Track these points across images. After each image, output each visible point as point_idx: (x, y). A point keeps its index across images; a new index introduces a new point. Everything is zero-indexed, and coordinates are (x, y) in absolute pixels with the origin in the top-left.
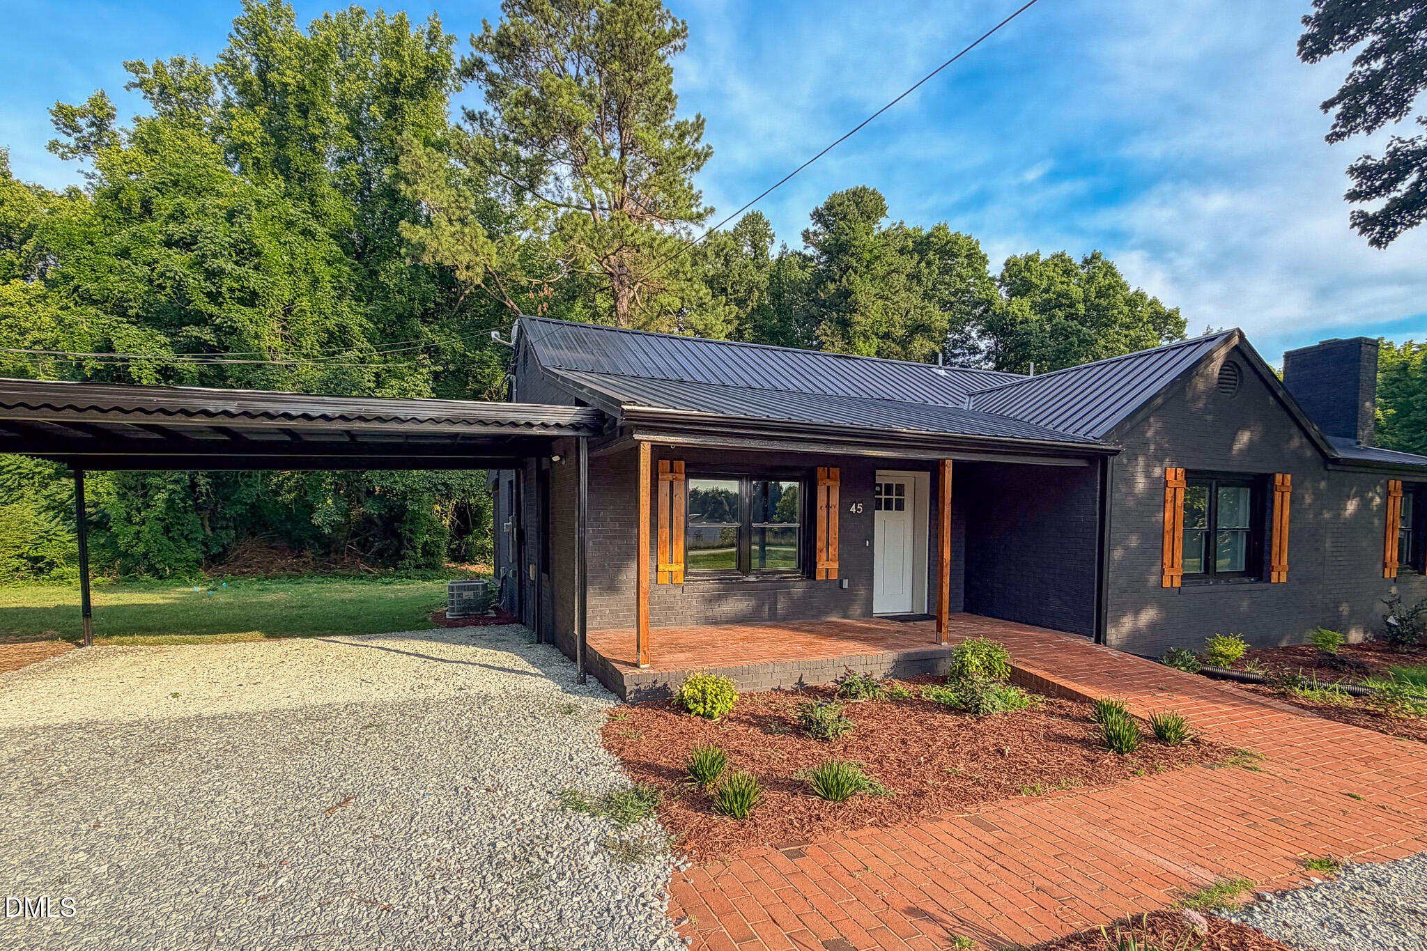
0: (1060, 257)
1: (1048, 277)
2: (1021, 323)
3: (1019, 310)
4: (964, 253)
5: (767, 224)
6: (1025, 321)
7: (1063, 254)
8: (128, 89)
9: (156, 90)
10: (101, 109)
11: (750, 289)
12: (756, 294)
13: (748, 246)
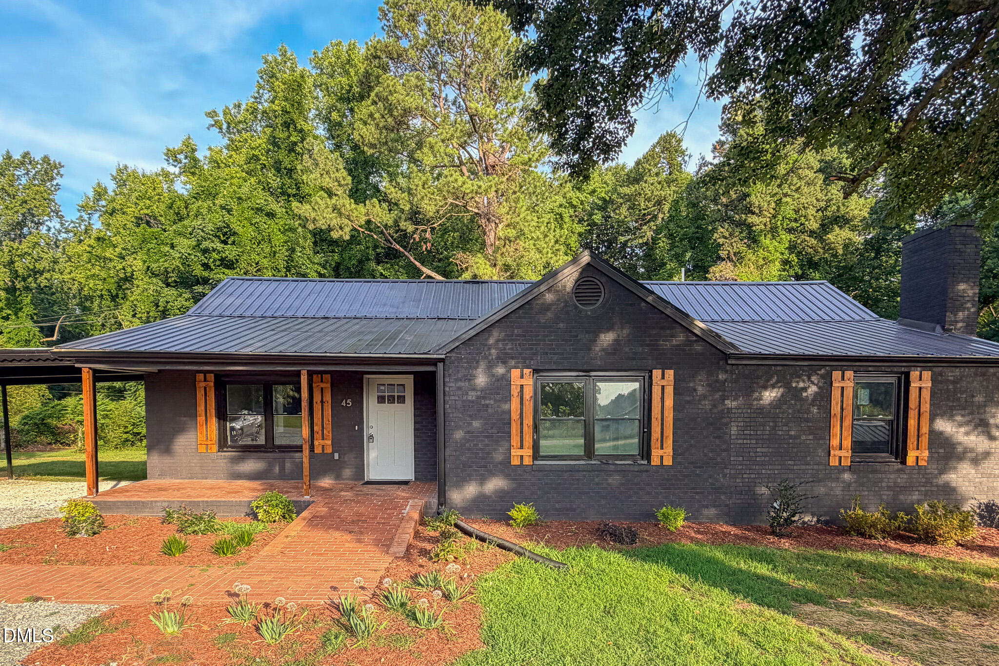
8: (208, 128)
9: (225, 126)
10: (188, 147)
11: (659, 203)
12: (666, 207)
13: (664, 164)
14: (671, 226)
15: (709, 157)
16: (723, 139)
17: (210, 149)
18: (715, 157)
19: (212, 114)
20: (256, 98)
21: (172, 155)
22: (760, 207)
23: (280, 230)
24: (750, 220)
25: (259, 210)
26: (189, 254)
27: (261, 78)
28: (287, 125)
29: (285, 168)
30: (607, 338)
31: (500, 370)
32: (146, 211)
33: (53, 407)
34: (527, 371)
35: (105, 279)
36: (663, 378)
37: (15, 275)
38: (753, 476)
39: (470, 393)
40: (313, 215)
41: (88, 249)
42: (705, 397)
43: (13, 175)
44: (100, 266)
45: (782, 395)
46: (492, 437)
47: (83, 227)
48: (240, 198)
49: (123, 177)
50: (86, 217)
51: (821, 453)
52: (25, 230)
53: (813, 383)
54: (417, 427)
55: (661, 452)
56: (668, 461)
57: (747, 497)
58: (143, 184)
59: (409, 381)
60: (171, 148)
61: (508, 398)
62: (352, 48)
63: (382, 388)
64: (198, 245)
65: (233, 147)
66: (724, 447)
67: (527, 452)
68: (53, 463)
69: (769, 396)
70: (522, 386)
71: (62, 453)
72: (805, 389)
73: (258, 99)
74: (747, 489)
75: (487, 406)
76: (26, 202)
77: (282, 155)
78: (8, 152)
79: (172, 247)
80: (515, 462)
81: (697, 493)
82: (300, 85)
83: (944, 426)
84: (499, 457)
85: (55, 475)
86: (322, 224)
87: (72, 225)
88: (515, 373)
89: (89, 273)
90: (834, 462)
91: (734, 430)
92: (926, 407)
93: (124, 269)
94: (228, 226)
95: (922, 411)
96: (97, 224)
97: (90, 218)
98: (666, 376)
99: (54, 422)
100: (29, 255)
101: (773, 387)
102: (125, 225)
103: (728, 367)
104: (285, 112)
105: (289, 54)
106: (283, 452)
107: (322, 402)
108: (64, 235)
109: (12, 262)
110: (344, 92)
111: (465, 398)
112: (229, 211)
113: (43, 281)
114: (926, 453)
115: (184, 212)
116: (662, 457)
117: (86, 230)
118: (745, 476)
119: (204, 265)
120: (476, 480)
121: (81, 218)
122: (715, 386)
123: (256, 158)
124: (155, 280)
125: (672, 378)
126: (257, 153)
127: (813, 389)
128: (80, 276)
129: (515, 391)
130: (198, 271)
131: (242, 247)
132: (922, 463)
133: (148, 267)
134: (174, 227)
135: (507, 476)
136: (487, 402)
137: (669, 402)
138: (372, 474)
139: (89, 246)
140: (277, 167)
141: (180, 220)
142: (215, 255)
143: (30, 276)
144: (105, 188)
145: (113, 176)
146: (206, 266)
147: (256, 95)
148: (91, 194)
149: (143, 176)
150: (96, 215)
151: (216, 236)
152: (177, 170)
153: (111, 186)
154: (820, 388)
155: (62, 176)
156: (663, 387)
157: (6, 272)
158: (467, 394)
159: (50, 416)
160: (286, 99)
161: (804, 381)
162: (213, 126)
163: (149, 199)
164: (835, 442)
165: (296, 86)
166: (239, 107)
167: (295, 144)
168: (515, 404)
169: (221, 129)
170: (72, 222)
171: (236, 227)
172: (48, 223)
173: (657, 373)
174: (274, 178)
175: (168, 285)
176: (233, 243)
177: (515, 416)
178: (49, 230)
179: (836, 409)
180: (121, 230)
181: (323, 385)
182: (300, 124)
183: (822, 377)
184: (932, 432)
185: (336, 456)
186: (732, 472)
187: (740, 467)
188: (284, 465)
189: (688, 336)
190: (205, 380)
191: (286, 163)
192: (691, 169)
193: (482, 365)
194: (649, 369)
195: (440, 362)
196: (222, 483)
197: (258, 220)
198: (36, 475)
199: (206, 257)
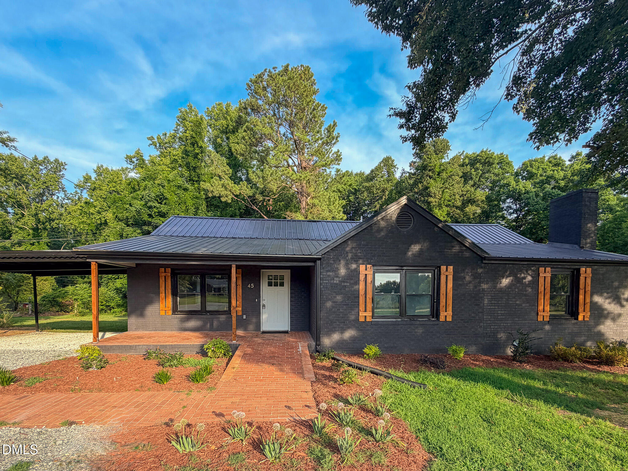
0: (554, 157)
1: (543, 169)
2: (525, 193)
3: (524, 187)
4: (496, 161)
5: (393, 161)
6: (527, 192)
7: (556, 155)
8: (149, 146)
9: (158, 145)
10: (138, 154)
11: (383, 191)
12: (387, 193)
13: (385, 172)
15: (407, 169)
16: (415, 160)
17: (150, 156)
18: (411, 169)
20: (175, 131)
21: (129, 159)
22: (434, 193)
23: (190, 197)
24: (430, 200)
25: (179, 187)
26: (141, 209)
27: (178, 120)
28: (193, 144)
29: (192, 167)
30: (415, 248)
31: (354, 266)
32: (113, 189)
33: (60, 292)
34: (369, 266)
35: (89, 224)
36: (447, 270)
37: (38, 221)
38: (496, 327)
39: (335, 279)
40: (212, 189)
41: (80, 208)
42: (470, 282)
43: (39, 168)
44: (87, 217)
45: (512, 281)
46: (348, 305)
47: (77, 197)
48: (169, 180)
49: (100, 171)
50: (79, 191)
51: (534, 314)
52: (45, 198)
53: (529, 274)
54: (292, 300)
55: (445, 314)
56: (449, 319)
57: (493, 339)
58: (112, 175)
59: (287, 274)
60: (129, 155)
61: (357, 283)
62: (228, 106)
63: (271, 277)
64: (146, 204)
65: (162, 155)
66: (480, 310)
67: (369, 314)
68: (61, 322)
69: (505, 282)
70: (366, 275)
71: (65, 316)
72: (524, 278)
73: (176, 131)
74: (493, 334)
75: (345, 286)
76: (45, 183)
78: (36, 156)
79: (131, 205)
80: (362, 319)
81: (465, 337)
82: (200, 123)
83: (598, 299)
84: (353, 317)
85: (65, 329)
86: (216, 194)
87: (71, 196)
88: (362, 268)
89: (81, 221)
90: (540, 319)
91: (486, 301)
92: (589, 288)
93: (100, 219)
94: (163, 195)
95: (586, 290)
96: (85, 195)
97: (81, 192)
98: (449, 269)
99: (60, 300)
100: (47, 210)
101: (507, 277)
102: (101, 196)
103: (483, 265)
104: (192, 137)
105: (193, 108)
106: (212, 314)
107: (236, 285)
108: (67, 201)
109: (36, 214)
110: (224, 128)
111: (332, 281)
112: (163, 187)
113: (54, 224)
114: (589, 314)
115: (137, 187)
116: (446, 316)
117: (79, 199)
118: (492, 327)
119: (148, 215)
120: (338, 330)
121: (76, 192)
122: (476, 276)
123: (175, 161)
124: (120, 223)
125: (452, 270)
126: (176, 158)
127: (529, 278)
128: (75, 222)
129: (362, 277)
130: (146, 218)
131: (170, 206)
132: (586, 319)
133: (117, 216)
134: (132, 195)
135: (358, 329)
136: (346, 284)
137: (450, 285)
138: (264, 328)
139: (81, 206)
140: (188, 165)
141: (134, 192)
142: (155, 210)
143: (47, 222)
144: (90, 176)
145: (94, 170)
146: (150, 216)
147: (176, 129)
148: (82, 179)
149: (112, 170)
150: (85, 191)
151: (156, 200)
152: (132, 167)
153: (94, 176)
154: (532, 277)
155: (66, 169)
156: (447, 276)
157: (33, 220)
158: (334, 279)
159: (58, 297)
160: (193, 131)
161: (524, 274)
162: (151, 144)
163: (115, 182)
164: (541, 308)
165: (198, 124)
166: (166, 135)
167: (198, 154)
168: (362, 286)
169: (156, 146)
170: (71, 194)
171: (167, 195)
172: (58, 194)
173: (443, 268)
174: (186, 172)
175: (128, 226)
176: (165, 204)
177: (362, 292)
178: (58, 198)
179: (541, 289)
180: (99, 198)
181: (237, 275)
182: (200, 143)
183: (533, 271)
184: (591, 302)
185: (244, 317)
186: (485, 325)
187: (489, 322)
188: (213, 322)
189: (461, 247)
190: (165, 272)
191: (193, 164)
192: (398, 175)
193: (343, 262)
194: (439, 265)
195: (318, 260)
196: (176, 333)
197: (179, 192)
198: (53, 329)
199: (150, 211)
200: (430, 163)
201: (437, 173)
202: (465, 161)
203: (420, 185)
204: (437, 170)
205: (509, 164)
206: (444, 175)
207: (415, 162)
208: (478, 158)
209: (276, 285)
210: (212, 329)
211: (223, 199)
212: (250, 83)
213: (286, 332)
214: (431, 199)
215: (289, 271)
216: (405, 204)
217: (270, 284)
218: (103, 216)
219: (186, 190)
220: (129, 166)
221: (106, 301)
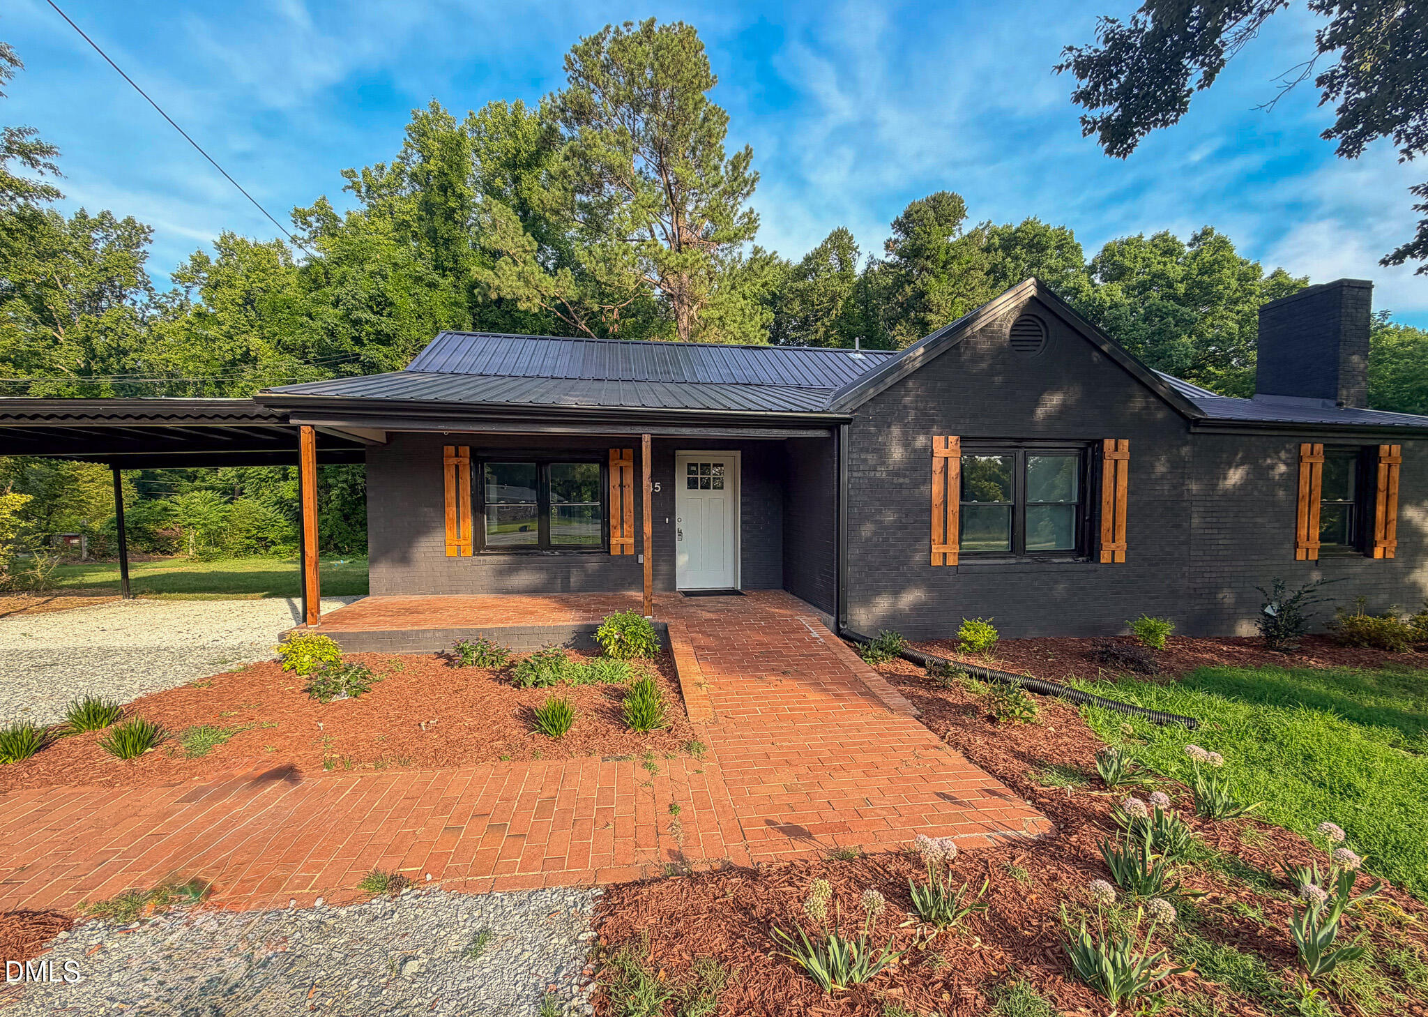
0: (1163, 237)
2: (1110, 308)
3: (1108, 295)
4: (1053, 243)
5: (851, 238)
6: (1115, 306)
7: (1166, 234)
8: (344, 190)
9: (364, 189)
10: (322, 209)
11: (833, 300)
12: (840, 303)
13: (834, 261)
14: (843, 323)
15: (881, 255)
16: (894, 237)
17: (348, 212)
18: (887, 255)
19: (350, 174)
20: (402, 159)
21: (301, 217)
22: (939, 305)
23: (443, 303)
24: (929, 318)
25: (418, 280)
26: (336, 325)
27: (409, 136)
28: (443, 189)
29: (442, 238)
30: (1053, 401)
31: (921, 441)
32: (259, 285)
33: (150, 508)
34: (952, 439)
35: (208, 361)
36: (1116, 449)
37: (92, 354)
38: (1214, 575)
39: (879, 469)
40: (497, 282)
41: (187, 326)
42: (1163, 477)
43: (89, 237)
44: (202, 346)
45: (1248, 474)
46: (906, 528)
47: (178, 302)
48: (395, 264)
49: (227, 247)
50: (182, 290)
51: (1289, 546)
52: (104, 304)
53: (1280, 459)
54: (746, 518)
55: (1113, 546)
56: (1120, 558)
57: (1207, 601)
58: (256, 255)
59: (733, 459)
60: (299, 207)
61: (927, 477)
62: (518, 107)
63: (694, 468)
64: (347, 315)
65: (375, 212)
66: (1183, 538)
67: (952, 549)
68: (169, 576)
69: (1235, 477)
70: (946, 459)
71: (168, 563)
72: (1272, 467)
73: (405, 159)
74: (1207, 591)
75: (901, 484)
76: (106, 269)
77: (438, 222)
78: (82, 210)
79: (310, 315)
80: (936, 561)
81: (1152, 598)
82: (459, 144)
83: (1412, 513)
84: (918, 558)
86: (506, 293)
87: (164, 299)
88: (938, 442)
89: (188, 354)
90: (1301, 555)
91: (1196, 521)
92: (1395, 489)
93: (232, 350)
94: (383, 295)
95: (1391, 492)
96: (196, 298)
97: (187, 292)
98: (1120, 447)
99: (151, 527)
100: (112, 330)
101: (1237, 467)
102: (233, 300)
103: (1189, 437)
104: (442, 173)
105: (441, 111)
106: (565, 554)
107: (621, 486)
108: (154, 312)
109: (88, 339)
110: (510, 156)
111: (872, 474)
112: (384, 277)
113: (128, 362)
114: (1395, 543)
115: (322, 279)
116: (1113, 552)
117: (181, 306)
118: (1205, 575)
119: (353, 338)
120: (886, 587)
121: (175, 292)
122: (1175, 465)
123: (405, 225)
124: (288, 356)
125: (1126, 450)
126: (407, 218)
127: (1282, 468)
128: (176, 357)
129: (937, 465)
130: (348, 345)
131: (400, 320)
132: (1390, 555)
133: (279, 341)
134: (313, 294)
135: (927, 583)
136: (901, 480)
137: (1123, 482)
138: (683, 584)
139: (188, 322)
140: (432, 236)
141: (317, 289)
142: (368, 328)
143: (110, 355)
144: (207, 257)
145: (216, 244)
146: (357, 341)
147: (403, 155)
148: (189, 263)
149: (255, 245)
150: (197, 289)
151: (368, 306)
152: (306, 235)
153: (214, 257)
154: (1287, 464)
155: (151, 242)
156: (1116, 461)
157: (79, 351)
158: (875, 470)
159: (146, 520)
160: (443, 160)
161: (1272, 458)
163: (263, 271)
164: (1303, 532)
165: (454, 146)
166: (382, 169)
167: (453, 210)
168: (937, 485)
169: (359, 191)
170: (164, 295)
171: (394, 296)
172: (133, 296)
173: (1109, 444)
174: (428, 248)
175: (307, 362)
176: (390, 315)
177: (937, 499)
178: (134, 303)
179: (1304, 489)
180: (229, 305)
181: (623, 463)
182: (460, 188)
183: (1288, 451)
184: (1399, 518)
185: (641, 559)
186: (1192, 570)
187: (1201, 564)
188: (569, 572)
189: (1146, 397)
190: (457, 455)
191: (443, 231)
192: (860, 268)
193: (896, 431)
194: (1098, 437)
195: (844, 424)
196: (491, 599)
197: (418, 291)
198: (160, 592)
199: (357, 330)
200: (929, 242)
201: (941, 264)
202: (992, 241)
203: (908, 289)
204: (943, 257)
205: (1076, 249)
206: (955, 268)
207: (896, 241)
208: (1018, 234)
209: (706, 486)
210: (566, 588)
211: (522, 306)
212: (572, 56)
213: (733, 592)
214: (931, 317)
215: (738, 454)
216: (1032, 298)
217: (692, 484)
218: (238, 343)
219: (432, 285)
220: (300, 234)
221: (259, 528)
